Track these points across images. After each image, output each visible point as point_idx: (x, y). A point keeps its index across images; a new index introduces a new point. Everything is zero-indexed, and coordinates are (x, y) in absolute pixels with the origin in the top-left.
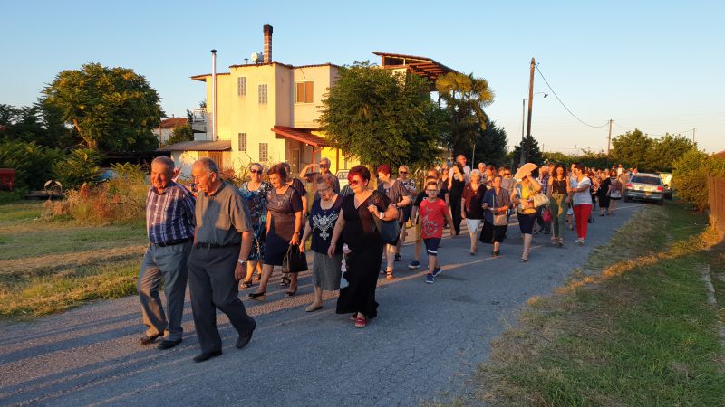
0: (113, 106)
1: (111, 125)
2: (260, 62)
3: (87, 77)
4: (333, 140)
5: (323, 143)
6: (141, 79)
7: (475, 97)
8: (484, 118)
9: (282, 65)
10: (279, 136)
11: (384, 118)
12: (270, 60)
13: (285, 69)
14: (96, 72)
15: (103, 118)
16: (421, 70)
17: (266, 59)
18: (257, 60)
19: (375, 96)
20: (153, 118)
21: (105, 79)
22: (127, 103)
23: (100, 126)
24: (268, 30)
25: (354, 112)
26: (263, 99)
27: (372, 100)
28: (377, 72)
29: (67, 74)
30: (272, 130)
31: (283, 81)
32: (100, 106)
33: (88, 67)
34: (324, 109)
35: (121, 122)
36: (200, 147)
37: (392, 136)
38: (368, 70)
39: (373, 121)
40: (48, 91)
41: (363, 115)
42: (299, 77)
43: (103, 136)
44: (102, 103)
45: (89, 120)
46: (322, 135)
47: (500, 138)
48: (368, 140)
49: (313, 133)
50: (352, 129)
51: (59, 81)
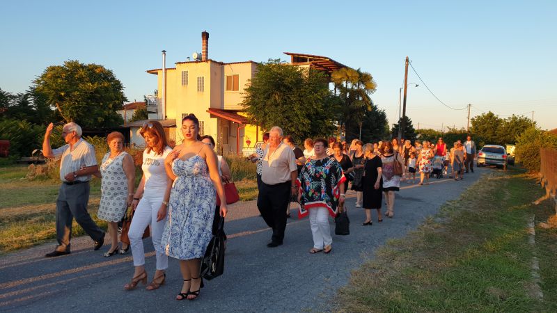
0: (86, 93)
1: (84, 107)
2: (199, 60)
3: (68, 71)
4: (253, 119)
5: (245, 121)
6: (110, 73)
7: (362, 87)
8: (367, 100)
9: (215, 62)
10: (212, 116)
11: (291, 103)
12: (207, 58)
13: (217, 65)
14: (74, 67)
15: (78, 102)
16: (320, 66)
17: (203, 58)
18: (197, 58)
19: (285, 86)
20: (117, 102)
21: (81, 72)
22: (97, 91)
23: (76, 108)
24: (206, 36)
25: (268, 98)
26: (201, 88)
27: (282, 88)
28: (286, 67)
29: (53, 68)
30: (207, 111)
31: (216, 74)
32: (76, 93)
33: (69, 63)
34: (246, 96)
35: (92, 105)
37: (297, 115)
38: (279, 67)
39: (283, 104)
40: (38, 82)
41: (275, 100)
42: (228, 71)
43: (78, 116)
44: (78, 90)
45: (67, 104)
46: (245, 115)
47: (381, 118)
48: (279, 119)
49: (239, 113)
50: (267, 110)
51: (47, 74)
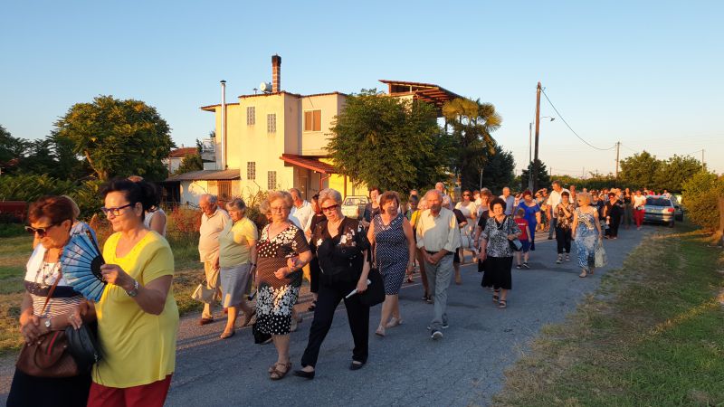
0: (124, 138)
1: (121, 156)
2: (268, 92)
3: (99, 110)
4: (341, 167)
5: (331, 170)
6: (153, 111)
7: (481, 122)
8: (491, 142)
9: (290, 94)
10: (287, 164)
12: (278, 90)
13: (293, 98)
14: (108, 104)
15: (113, 149)
16: (427, 97)
17: (274, 89)
18: (266, 90)
19: (382, 123)
20: (162, 148)
21: (117, 111)
22: (137, 135)
23: (111, 157)
24: (277, 61)
25: (361, 139)
26: (272, 128)
27: (379, 127)
28: (384, 99)
29: (80, 107)
30: (280, 158)
31: (291, 110)
32: (111, 138)
33: (100, 99)
34: (332, 137)
35: (132, 153)
36: (209, 176)
37: (399, 161)
38: (375, 98)
39: (381, 147)
40: (61, 124)
41: (370, 142)
42: (307, 106)
43: (114, 167)
44: (113, 135)
45: (100, 152)
46: (330, 162)
47: (507, 162)
48: (376, 166)
49: (321, 160)
50: (359, 156)
51: (71, 114)
